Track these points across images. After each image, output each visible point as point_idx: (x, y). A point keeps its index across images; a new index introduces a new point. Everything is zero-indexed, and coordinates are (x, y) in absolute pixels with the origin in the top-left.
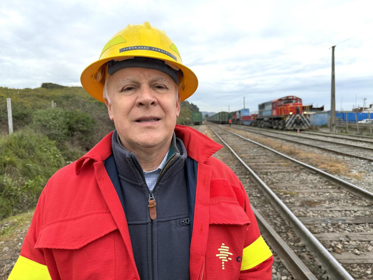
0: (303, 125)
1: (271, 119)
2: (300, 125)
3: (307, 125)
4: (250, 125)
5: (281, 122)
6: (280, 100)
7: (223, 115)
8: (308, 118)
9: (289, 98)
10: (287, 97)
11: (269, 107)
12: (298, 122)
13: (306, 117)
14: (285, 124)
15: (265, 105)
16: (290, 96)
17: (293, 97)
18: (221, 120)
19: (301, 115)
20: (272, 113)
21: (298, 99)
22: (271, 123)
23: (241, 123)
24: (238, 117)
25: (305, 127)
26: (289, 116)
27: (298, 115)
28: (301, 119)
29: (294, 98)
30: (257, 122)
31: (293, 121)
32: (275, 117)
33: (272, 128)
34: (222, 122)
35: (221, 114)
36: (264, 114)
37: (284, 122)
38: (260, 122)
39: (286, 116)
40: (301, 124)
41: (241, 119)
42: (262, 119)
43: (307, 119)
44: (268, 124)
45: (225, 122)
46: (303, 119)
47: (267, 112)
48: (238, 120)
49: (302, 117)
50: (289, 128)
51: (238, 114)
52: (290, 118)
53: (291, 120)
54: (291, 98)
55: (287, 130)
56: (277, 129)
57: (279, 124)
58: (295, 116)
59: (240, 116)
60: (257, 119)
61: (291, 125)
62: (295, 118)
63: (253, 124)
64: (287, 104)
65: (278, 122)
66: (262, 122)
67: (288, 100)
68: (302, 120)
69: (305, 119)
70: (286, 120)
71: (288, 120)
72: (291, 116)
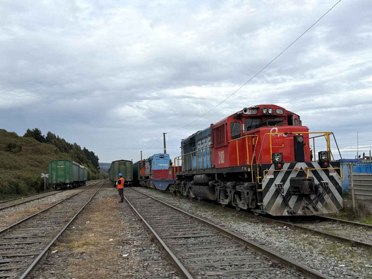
1: (211, 176)
2: (311, 202)
3: (334, 199)
5: (243, 187)
8: (334, 174)
13: (327, 172)
14: (258, 196)
15: (197, 139)
22: (213, 189)
23: (152, 187)
24: (147, 172)
25: (326, 205)
26: (272, 169)
27: (301, 165)
28: (311, 180)
30: (179, 184)
31: (287, 185)
32: (224, 172)
33: (214, 204)
36: (195, 163)
38: (185, 184)
43: (332, 179)
46: (320, 179)
47: (201, 160)
48: (147, 178)
49: (315, 172)
52: (276, 174)
53: (278, 181)
56: (230, 207)
57: (239, 194)
58: (292, 167)
60: (180, 178)
61: (279, 200)
62: (293, 175)
63: (172, 189)
65: (234, 187)
66: (189, 184)
71: (271, 181)
72: (278, 167)
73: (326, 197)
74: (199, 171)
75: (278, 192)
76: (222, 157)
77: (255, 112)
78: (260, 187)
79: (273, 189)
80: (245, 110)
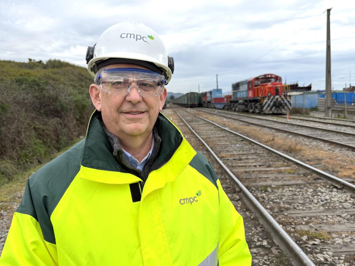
0: (283, 107)
1: (246, 101)
2: (280, 109)
3: (288, 108)
4: (223, 109)
5: (258, 105)
6: (257, 79)
7: (193, 96)
8: (289, 99)
9: (267, 76)
10: (265, 75)
11: (244, 88)
12: (278, 105)
13: (286, 99)
14: (262, 107)
15: (240, 84)
16: (269, 75)
17: (271, 75)
18: (189, 103)
19: (280, 97)
20: (248, 94)
21: (277, 78)
22: (246, 106)
23: (213, 107)
24: (209, 99)
25: (285, 110)
26: (267, 98)
27: (277, 97)
28: (280, 101)
29: (273, 76)
30: (230, 105)
31: (272, 103)
32: (251, 99)
33: (247, 112)
34: (190, 105)
35: (189, 96)
36: (239, 95)
37: (261, 104)
38: (234, 105)
39: (264, 98)
40: (281, 107)
41: (213, 102)
42: (237, 102)
43: (288, 101)
44: (243, 107)
45: (195, 105)
47: (242, 94)
48: (209, 102)
49: (282, 99)
50: (266, 112)
51: (208, 95)
52: (268, 100)
53: (269, 102)
54: (270, 76)
55: (265, 114)
56: (253, 113)
57: (256, 107)
58: (274, 97)
59: (211, 98)
60: (231, 102)
61: (269, 108)
62: (274, 100)
63: (226, 107)
64: (265, 84)
65: (255, 105)
66: (236, 105)
67: (266, 78)
68: (282, 102)
69: (286, 101)
70: (264, 103)
71: (267, 102)
72: (269, 97)
73: (286, 107)
74: (241, 99)
75: (269, 105)
76: (251, 94)
77: (263, 77)
78: (263, 104)
79: (267, 105)
80: (260, 76)
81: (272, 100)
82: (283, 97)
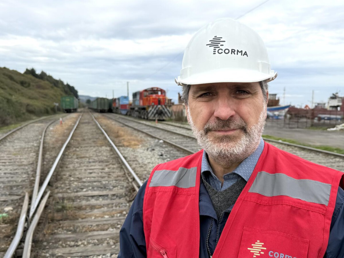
0: (164, 115)
1: (139, 108)
3: (168, 115)
4: (126, 115)
6: (146, 91)
9: (154, 89)
10: (152, 88)
11: (138, 97)
12: (160, 113)
13: (166, 108)
14: (148, 114)
17: (157, 88)
18: (99, 108)
19: (162, 106)
20: (140, 103)
21: (163, 91)
22: (140, 113)
23: (119, 112)
24: (117, 105)
25: (165, 117)
26: (151, 107)
27: (159, 106)
29: (159, 89)
30: (131, 111)
31: (155, 111)
32: (142, 107)
33: (140, 118)
34: (100, 110)
37: (147, 112)
38: (133, 111)
39: (149, 107)
40: (162, 115)
41: (120, 108)
42: (134, 109)
43: (168, 110)
44: (137, 113)
45: (105, 110)
47: (137, 102)
48: (117, 108)
49: (163, 108)
50: (151, 118)
51: (117, 101)
52: (152, 108)
53: (153, 110)
54: (156, 89)
57: (145, 114)
58: (157, 107)
59: (119, 104)
60: (131, 109)
61: (153, 115)
62: (157, 109)
63: (128, 114)
64: (151, 95)
65: (144, 112)
67: (154, 91)
68: (163, 111)
69: (166, 110)
70: (149, 111)
71: (151, 111)
72: (153, 106)
73: (166, 115)
74: (136, 106)
75: (153, 113)
79: (151, 112)
80: (148, 89)
81: (155, 108)
82: (164, 106)
